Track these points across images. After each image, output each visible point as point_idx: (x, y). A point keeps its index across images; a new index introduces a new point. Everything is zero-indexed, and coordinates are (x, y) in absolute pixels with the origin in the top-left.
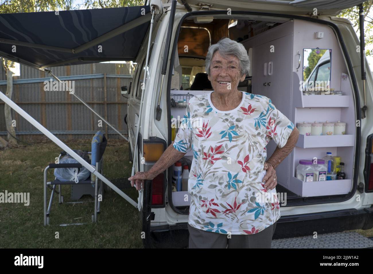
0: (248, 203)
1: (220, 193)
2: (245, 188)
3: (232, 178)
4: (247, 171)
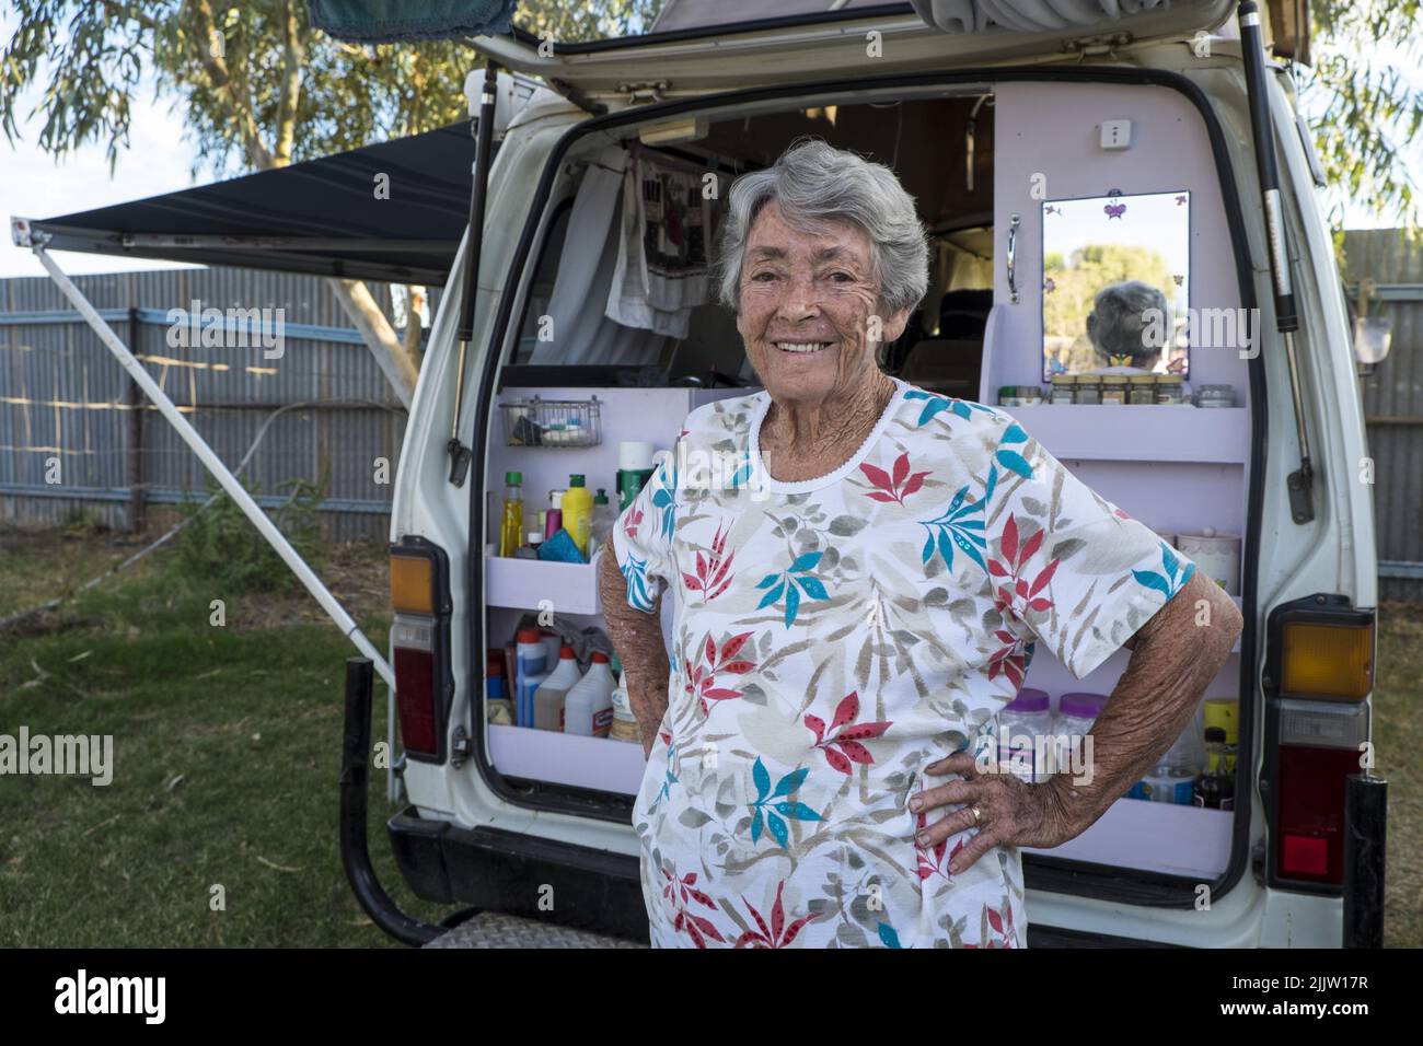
0: (838, 919)
2: (833, 845)
3: (773, 789)
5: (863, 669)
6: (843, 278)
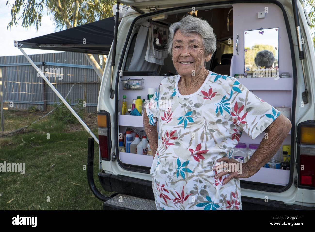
0: (197, 195)
1: (169, 180)
2: (195, 178)
3: (181, 165)
4: (200, 160)
5: (202, 138)
6: (196, 47)
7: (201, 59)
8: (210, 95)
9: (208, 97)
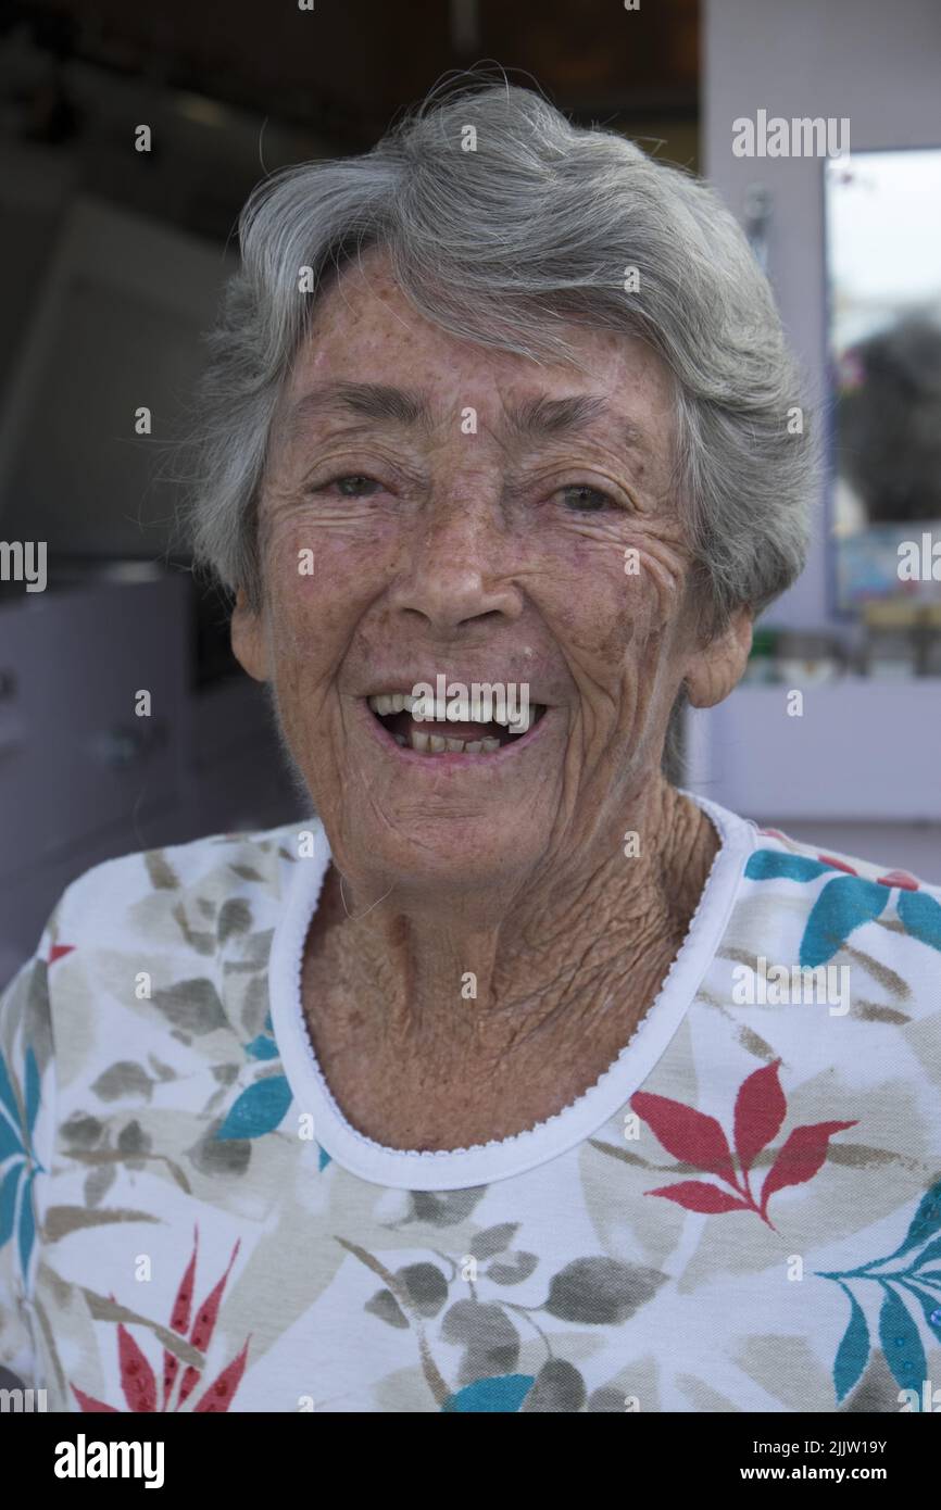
6: (592, 499)
7: (647, 665)
8: (748, 1159)
9: (723, 1186)
